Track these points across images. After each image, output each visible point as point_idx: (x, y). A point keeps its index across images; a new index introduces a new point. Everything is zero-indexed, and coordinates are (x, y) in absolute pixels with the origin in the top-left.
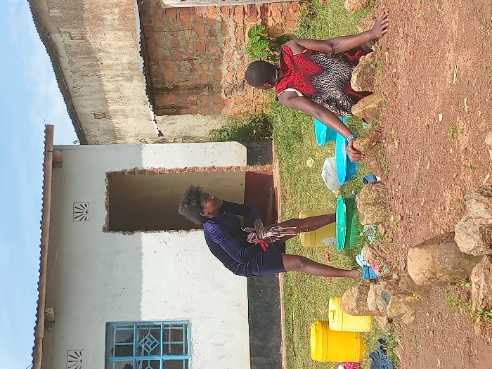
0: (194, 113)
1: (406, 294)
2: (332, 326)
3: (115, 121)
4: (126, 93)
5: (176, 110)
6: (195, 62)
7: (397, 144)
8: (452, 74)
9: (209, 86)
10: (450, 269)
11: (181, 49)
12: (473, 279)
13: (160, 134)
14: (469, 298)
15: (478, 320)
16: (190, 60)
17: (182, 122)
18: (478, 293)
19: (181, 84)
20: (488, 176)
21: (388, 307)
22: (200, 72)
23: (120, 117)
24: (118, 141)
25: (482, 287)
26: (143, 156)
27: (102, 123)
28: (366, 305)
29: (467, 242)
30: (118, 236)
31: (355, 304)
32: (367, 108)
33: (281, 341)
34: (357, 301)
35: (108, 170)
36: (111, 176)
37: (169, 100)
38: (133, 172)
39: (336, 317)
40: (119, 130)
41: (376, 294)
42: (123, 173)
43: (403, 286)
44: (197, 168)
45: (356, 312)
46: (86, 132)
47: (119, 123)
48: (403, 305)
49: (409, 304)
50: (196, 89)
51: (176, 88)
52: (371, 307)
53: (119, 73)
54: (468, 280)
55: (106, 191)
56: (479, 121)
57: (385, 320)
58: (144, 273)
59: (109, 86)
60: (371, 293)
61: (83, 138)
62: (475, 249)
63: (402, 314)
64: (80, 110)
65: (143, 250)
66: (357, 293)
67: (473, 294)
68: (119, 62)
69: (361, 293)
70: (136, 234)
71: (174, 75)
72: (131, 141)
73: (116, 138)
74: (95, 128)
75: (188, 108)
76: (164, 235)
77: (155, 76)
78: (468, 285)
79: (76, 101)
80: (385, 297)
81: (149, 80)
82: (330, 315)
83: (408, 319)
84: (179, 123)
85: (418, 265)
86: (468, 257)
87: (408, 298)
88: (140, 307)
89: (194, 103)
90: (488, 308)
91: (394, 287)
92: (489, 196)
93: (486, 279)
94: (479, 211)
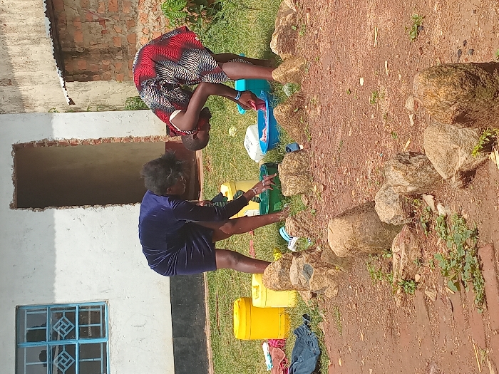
0: (108, 79)
1: (329, 267)
2: (256, 303)
3: (21, 88)
4: (34, 57)
5: (87, 76)
6: (106, 23)
7: (319, 111)
8: (373, 36)
9: (123, 50)
10: (371, 240)
11: (91, 10)
12: (394, 249)
13: (71, 102)
14: (390, 269)
15: (399, 292)
16: (102, 21)
17: (96, 89)
18: (399, 264)
19: (93, 48)
20: (409, 142)
21: (311, 280)
22: (113, 34)
23: (28, 84)
24: (26, 110)
25: (402, 257)
26: (54, 126)
27: (7, 90)
28: (288, 280)
29: (387, 212)
30: (28, 213)
31: (277, 279)
32: (288, 72)
33: (205, 320)
34: (280, 276)
35: (15, 142)
36: (18, 149)
37: (80, 65)
38: (42, 144)
39: (259, 293)
40: (27, 99)
41: (299, 268)
42: (31, 145)
43: (324, 259)
44: (113, 138)
45: (279, 287)
47: (26, 90)
48: (326, 278)
49: (332, 277)
50: (108, 53)
51: (87, 52)
52: (293, 282)
53: (25, 35)
54: (389, 251)
55: (13, 164)
56: (399, 85)
57: (309, 295)
58: (57, 252)
59: (14, 49)
60: (294, 267)
62: (395, 217)
63: (325, 288)
65: (56, 228)
66: (279, 267)
67: (394, 264)
68: (25, 24)
69: (283, 267)
70: (48, 210)
71: (83, 37)
72: (40, 109)
73: (23, 106)
75: (101, 73)
76: (78, 211)
77: (64, 39)
78: (389, 255)
80: (307, 271)
81: (56, 43)
82: (254, 291)
83: (331, 293)
84: (93, 89)
85: (337, 236)
86: (389, 226)
87: (331, 271)
88: (53, 288)
89: (107, 68)
90: (409, 279)
91: (317, 260)
92: (407, 163)
93: (407, 249)
94: (397, 178)
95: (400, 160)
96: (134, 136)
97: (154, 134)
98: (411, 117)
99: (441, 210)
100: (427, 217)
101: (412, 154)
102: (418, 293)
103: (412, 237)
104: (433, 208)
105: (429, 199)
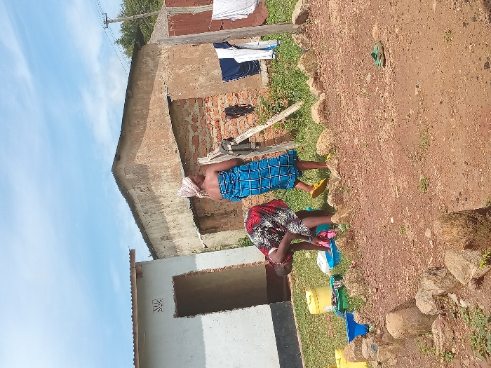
0: (226, 230)
1: (388, 344)
3: (175, 240)
4: (180, 222)
5: (214, 230)
9: (234, 212)
10: (416, 326)
12: (433, 331)
13: (206, 247)
14: (433, 344)
15: (442, 361)
17: (219, 237)
18: (439, 341)
19: (216, 212)
20: (432, 258)
21: (377, 354)
23: (178, 238)
24: (178, 254)
25: (440, 336)
26: (197, 262)
27: (167, 243)
28: (361, 354)
29: (425, 307)
30: (185, 319)
31: (354, 354)
34: (355, 352)
35: (174, 275)
36: (175, 279)
37: (209, 223)
38: (190, 274)
39: (342, 363)
40: (178, 247)
41: (367, 346)
42: (183, 276)
43: (385, 339)
44: (233, 266)
45: (355, 360)
46: (156, 250)
47: (178, 241)
48: (387, 353)
49: (392, 352)
50: (226, 214)
51: (213, 215)
52: (365, 356)
53: (174, 209)
54: (430, 332)
55: (174, 289)
57: (377, 364)
58: (206, 344)
59: (169, 218)
60: (364, 345)
61: (155, 254)
62: (432, 311)
63: (388, 359)
64: (151, 237)
65: (203, 328)
66: (354, 346)
67: (435, 342)
68: (174, 202)
69: (357, 346)
70: (197, 317)
71: (210, 207)
72: (186, 252)
73: (176, 252)
74: (162, 247)
75: (222, 227)
76: (215, 315)
77: (199, 209)
78: (430, 336)
79: (148, 231)
80: (374, 348)
81: (194, 212)
82: (337, 362)
83: (392, 362)
85: (394, 325)
86: (429, 316)
87: (390, 347)
89: (226, 224)
90: (448, 351)
91: (379, 339)
92: (435, 274)
93: (443, 332)
94: (430, 286)
95: (430, 273)
96: (246, 263)
97: (258, 260)
98: (431, 242)
99: (463, 304)
100: (454, 308)
101: (437, 269)
102: (455, 361)
103: (446, 323)
104: (457, 303)
105: (454, 297)
